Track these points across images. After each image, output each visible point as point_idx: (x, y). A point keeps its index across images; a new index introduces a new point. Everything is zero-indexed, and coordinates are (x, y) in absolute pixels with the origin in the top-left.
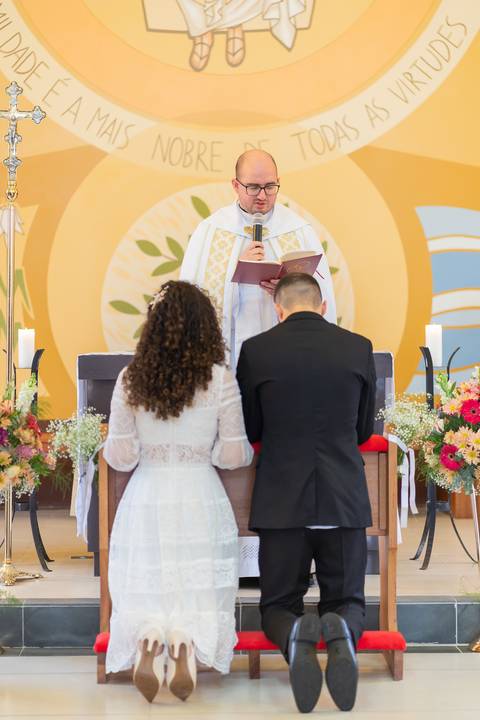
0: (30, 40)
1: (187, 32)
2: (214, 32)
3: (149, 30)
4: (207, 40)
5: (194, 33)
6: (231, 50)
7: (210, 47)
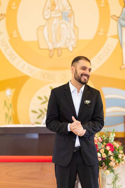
1: (49, 49)
3: (40, 49)
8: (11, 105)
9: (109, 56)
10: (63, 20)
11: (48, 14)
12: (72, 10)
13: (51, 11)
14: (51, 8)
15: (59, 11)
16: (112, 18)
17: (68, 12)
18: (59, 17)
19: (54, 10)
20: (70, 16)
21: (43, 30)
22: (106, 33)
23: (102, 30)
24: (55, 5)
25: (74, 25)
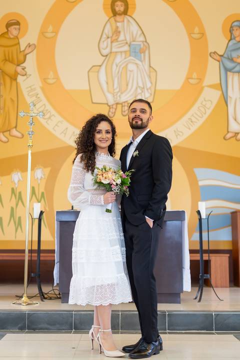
0: (49, 107)
1: (107, 104)
2: (117, 104)
3: (93, 103)
4: (114, 106)
5: (109, 104)
6: (123, 110)
7: (116, 109)
8: (43, 193)
9: (206, 117)
10: (132, 58)
11: (107, 47)
12: (146, 41)
13: (112, 42)
14: (111, 37)
15: (125, 42)
16: (211, 56)
17: (140, 45)
18: (125, 52)
19: (117, 40)
20: (142, 51)
21: (98, 72)
22: (201, 80)
23: (195, 75)
24: (119, 32)
25: (150, 67)
